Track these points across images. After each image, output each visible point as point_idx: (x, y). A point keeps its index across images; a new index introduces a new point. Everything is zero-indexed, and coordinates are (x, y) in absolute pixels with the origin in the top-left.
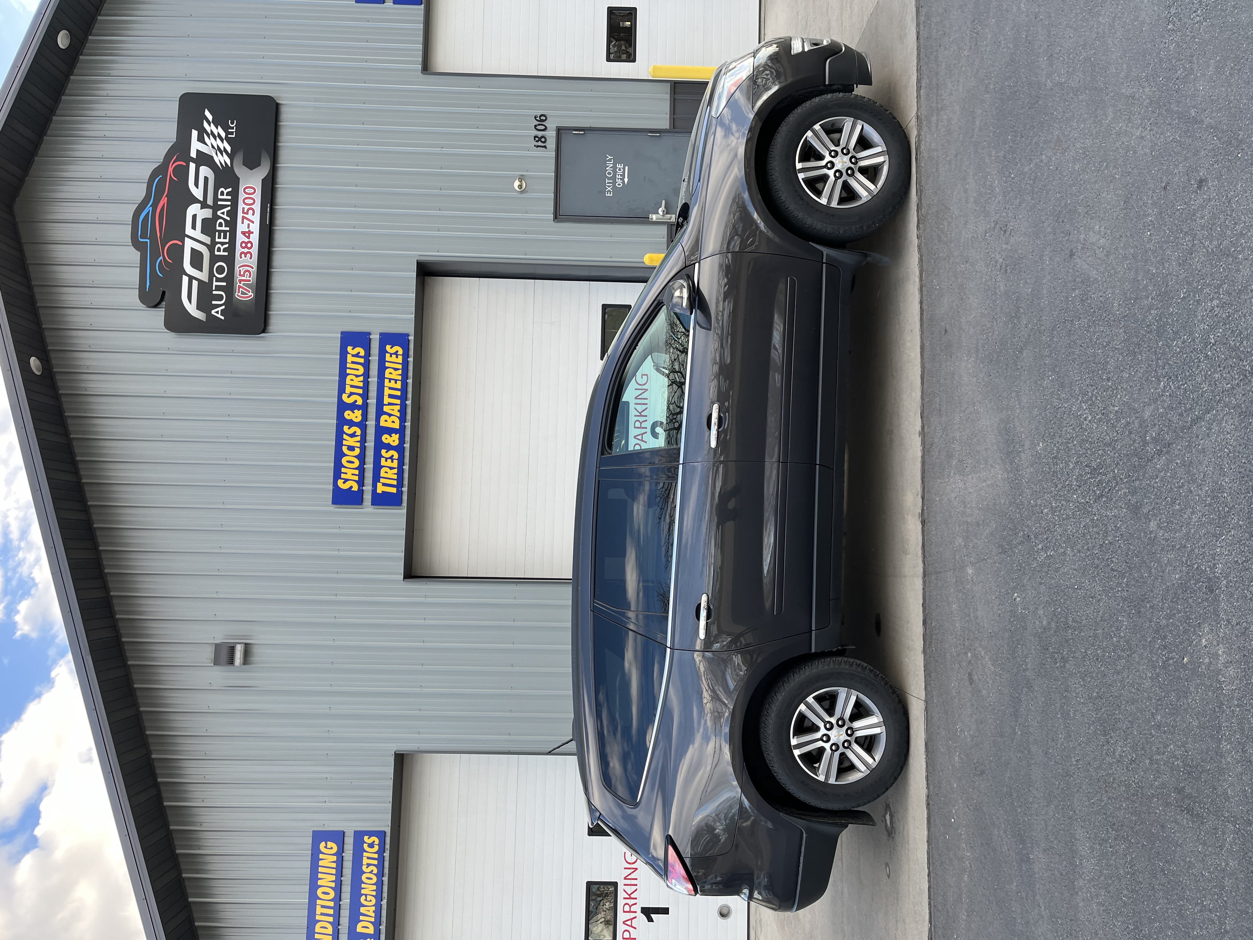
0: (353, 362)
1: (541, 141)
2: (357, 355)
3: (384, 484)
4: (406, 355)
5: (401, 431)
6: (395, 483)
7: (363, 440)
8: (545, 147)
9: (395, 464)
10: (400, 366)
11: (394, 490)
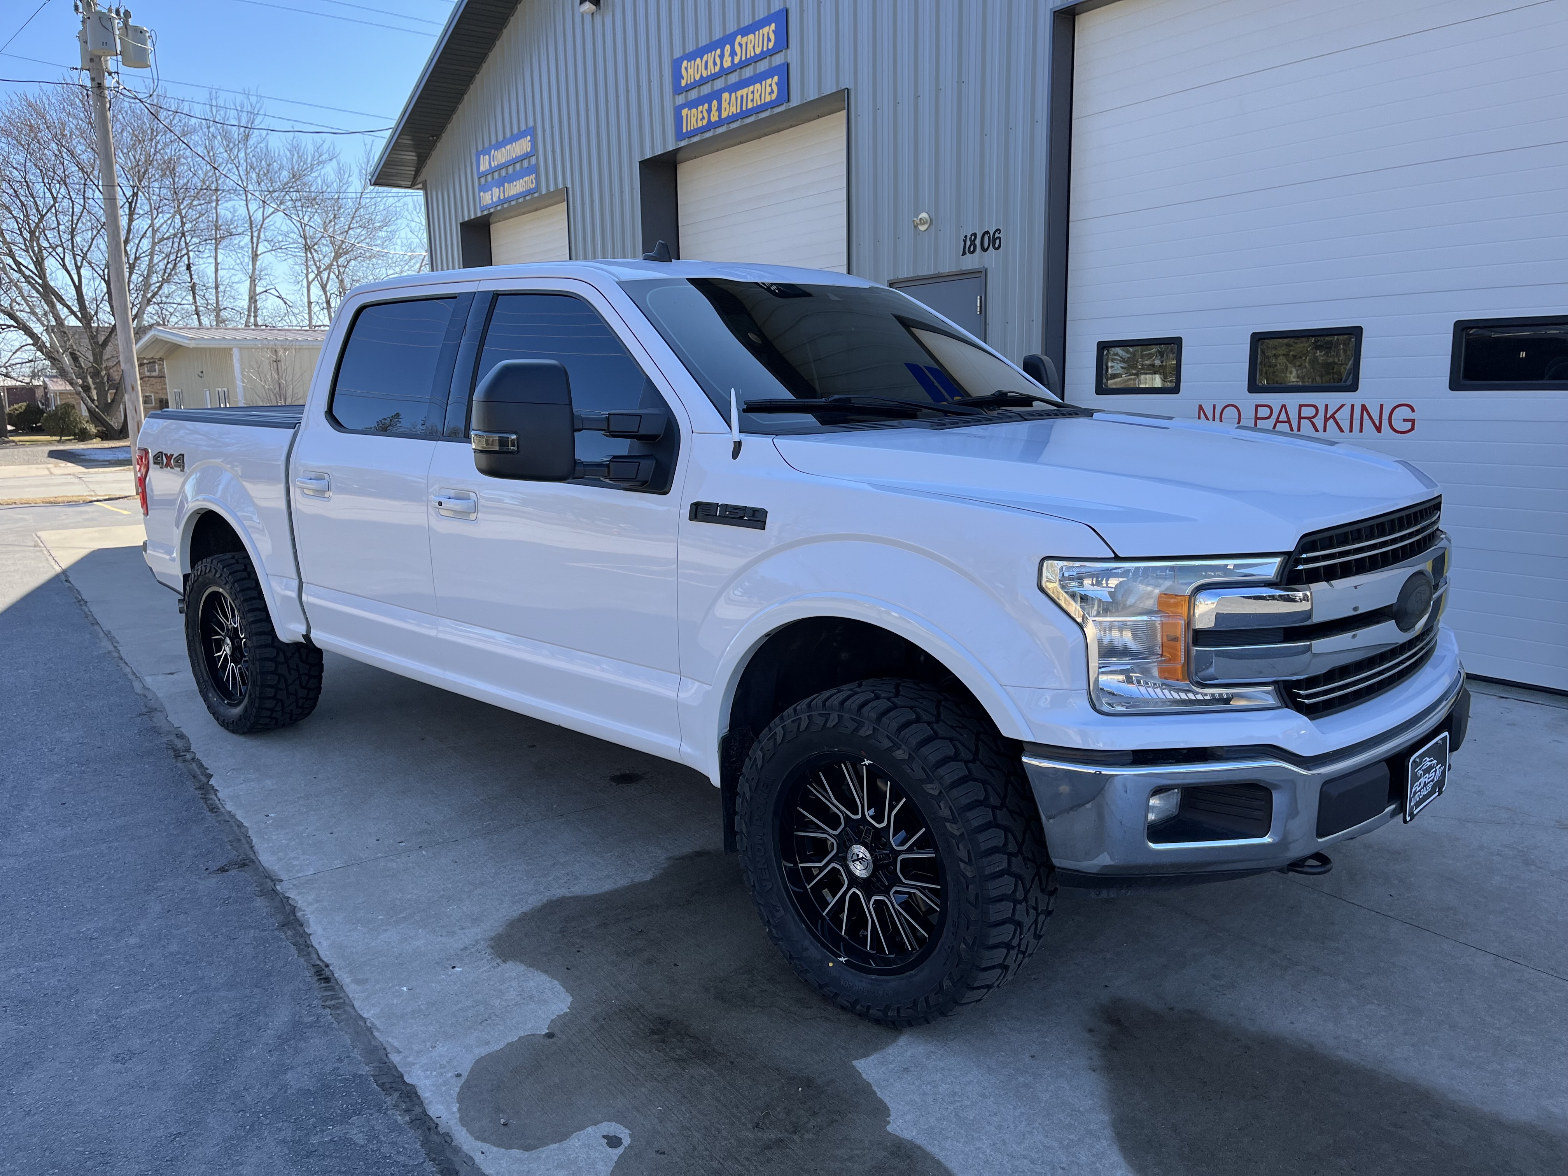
0: (763, 35)
1: (970, 246)
2: (769, 40)
3: (687, 115)
4: (772, 105)
5: (721, 122)
6: (689, 130)
7: (714, 77)
8: (964, 254)
9: (700, 124)
10: (763, 102)
11: (684, 131)
